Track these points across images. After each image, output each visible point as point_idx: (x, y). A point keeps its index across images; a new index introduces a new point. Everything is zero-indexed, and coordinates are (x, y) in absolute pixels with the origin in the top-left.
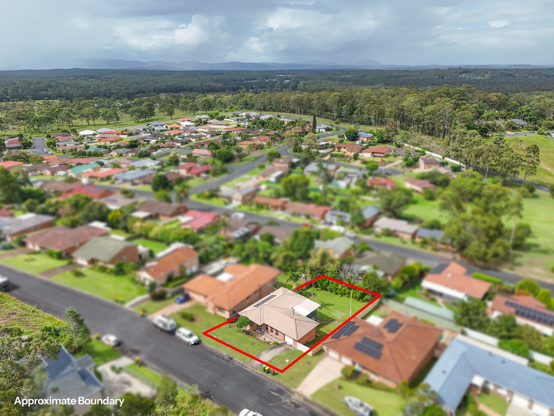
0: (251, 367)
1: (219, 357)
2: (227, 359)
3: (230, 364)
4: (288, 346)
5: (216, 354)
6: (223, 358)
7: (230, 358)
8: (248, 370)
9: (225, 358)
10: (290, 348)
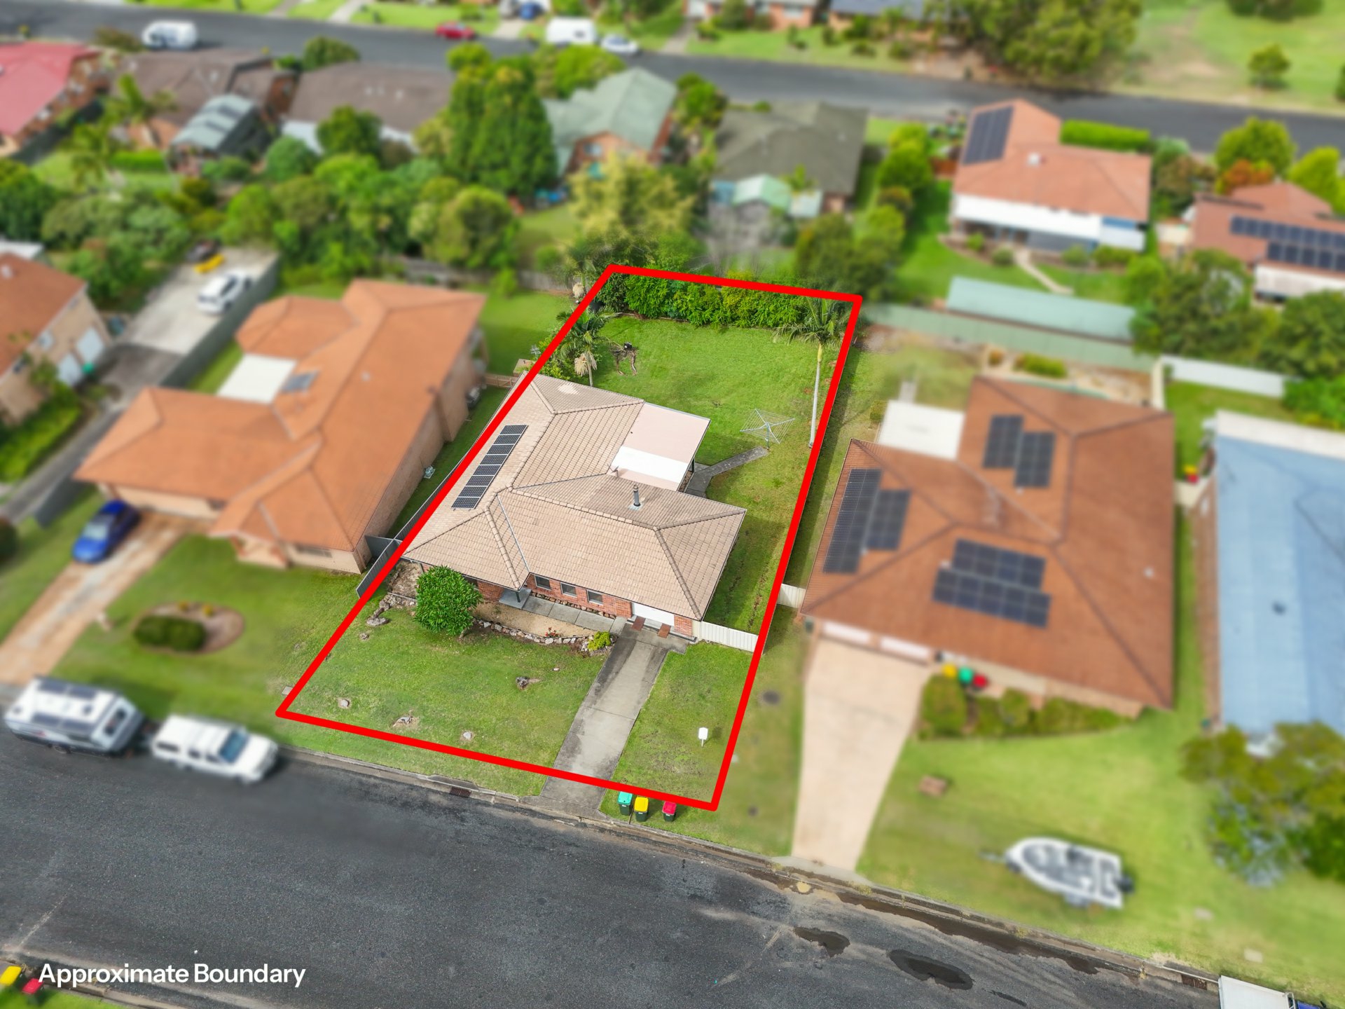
0: (566, 810)
1: (406, 805)
2: (445, 802)
3: (471, 823)
4: (656, 639)
5: (386, 793)
6: (426, 806)
7: (455, 792)
8: (559, 827)
9: (434, 798)
10: (666, 642)
